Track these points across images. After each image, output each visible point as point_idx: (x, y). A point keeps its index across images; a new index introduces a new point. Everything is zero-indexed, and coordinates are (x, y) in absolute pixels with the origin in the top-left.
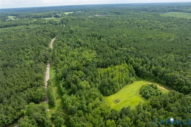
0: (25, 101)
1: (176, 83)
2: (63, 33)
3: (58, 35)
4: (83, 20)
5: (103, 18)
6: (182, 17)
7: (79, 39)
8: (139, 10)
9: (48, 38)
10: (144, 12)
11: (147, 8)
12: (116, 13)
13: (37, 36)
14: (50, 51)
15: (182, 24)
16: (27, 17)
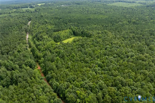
12: (77, 4)
13: (19, 20)
14: (28, 26)
16: (8, 8)
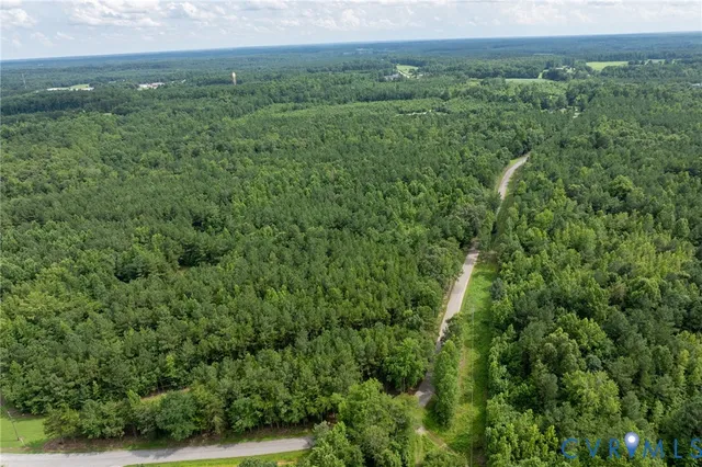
0: (355, 367)
2: (562, 144)
3: (541, 147)
4: (666, 97)
7: (626, 179)
9: (499, 156)
13: (464, 140)
14: (493, 204)
16: (451, 70)
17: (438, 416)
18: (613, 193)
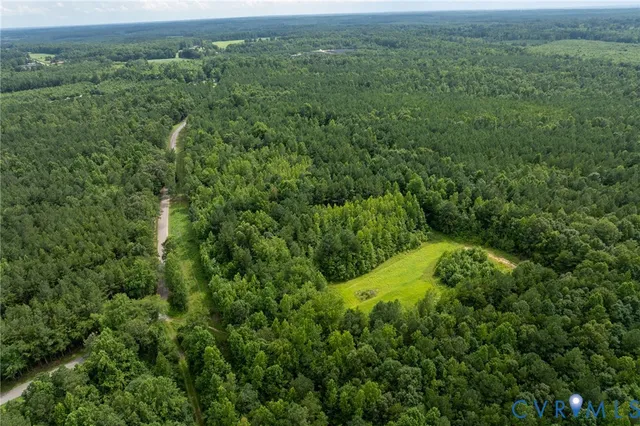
0: (101, 294)
1: (540, 244)
2: (211, 107)
3: (194, 111)
4: (276, 65)
5: (340, 59)
6: (597, 56)
7: (262, 123)
8: (461, 35)
9: (163, 122)
10: (477, 40)
11: (486, 26)
12: (385, 44)
13: (128, 115)
14: (170, 159)
15: (593, 77)
16: (92, 56)
17: (177, 306)
18: (256, 135)
